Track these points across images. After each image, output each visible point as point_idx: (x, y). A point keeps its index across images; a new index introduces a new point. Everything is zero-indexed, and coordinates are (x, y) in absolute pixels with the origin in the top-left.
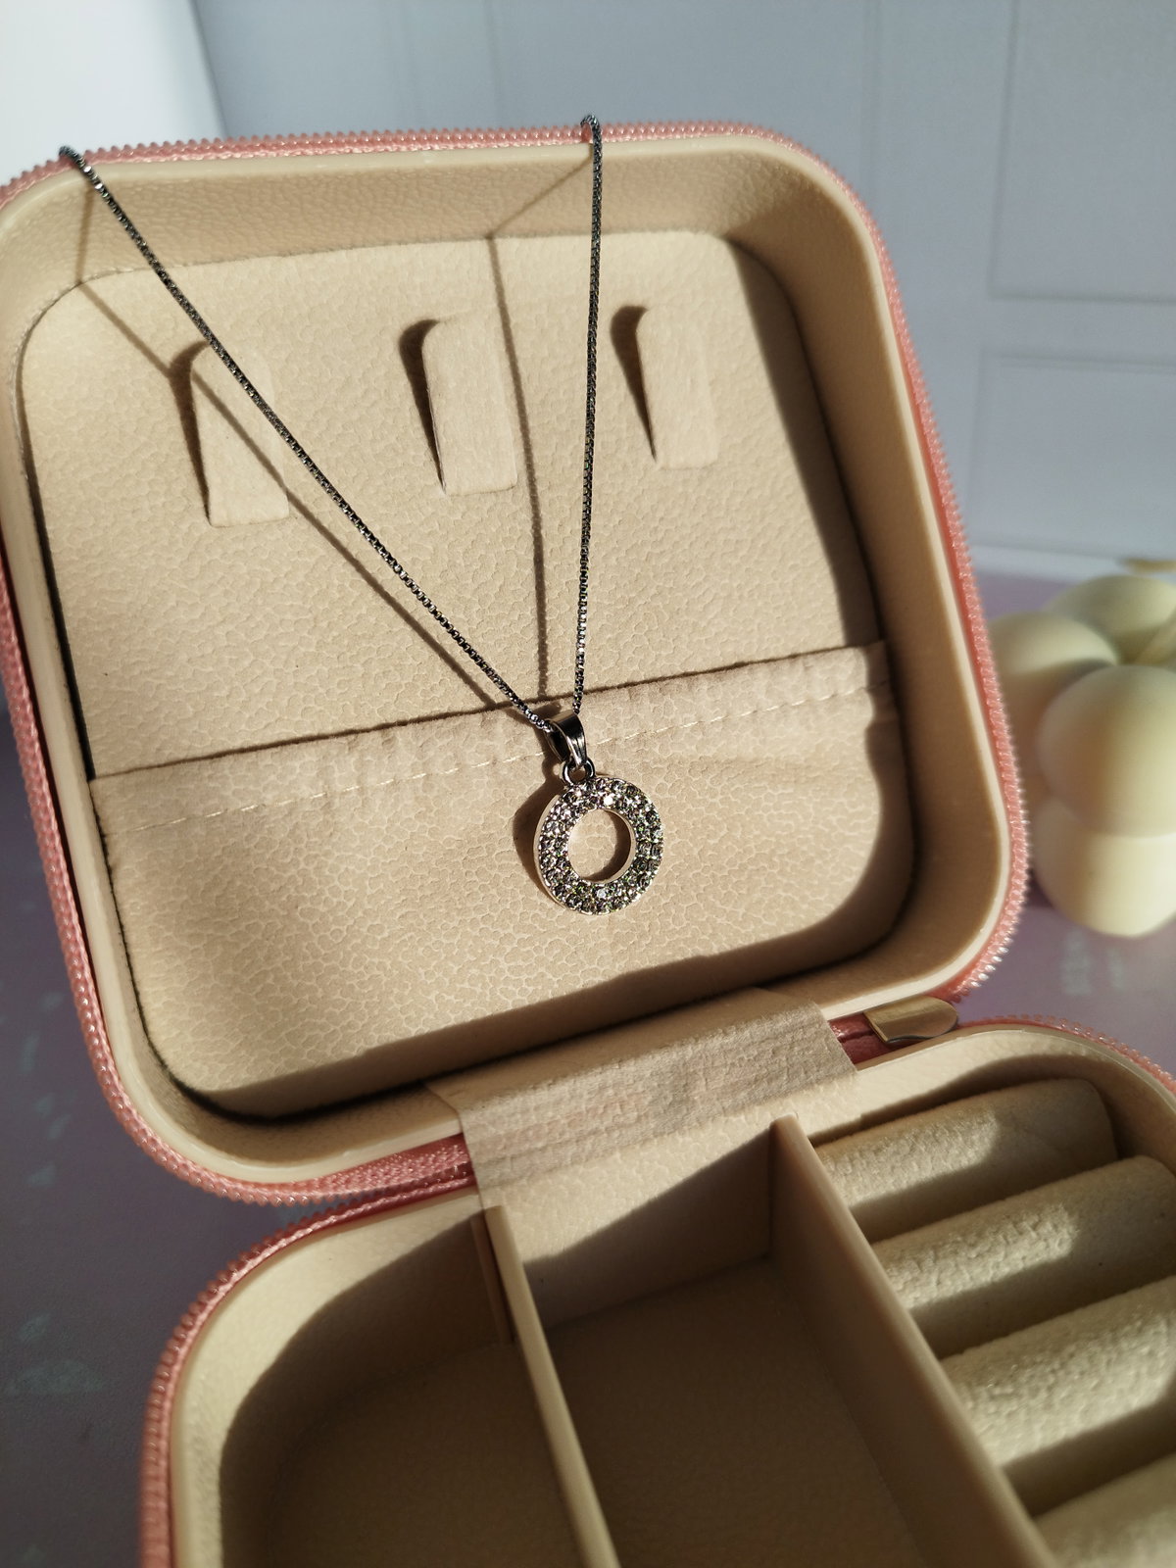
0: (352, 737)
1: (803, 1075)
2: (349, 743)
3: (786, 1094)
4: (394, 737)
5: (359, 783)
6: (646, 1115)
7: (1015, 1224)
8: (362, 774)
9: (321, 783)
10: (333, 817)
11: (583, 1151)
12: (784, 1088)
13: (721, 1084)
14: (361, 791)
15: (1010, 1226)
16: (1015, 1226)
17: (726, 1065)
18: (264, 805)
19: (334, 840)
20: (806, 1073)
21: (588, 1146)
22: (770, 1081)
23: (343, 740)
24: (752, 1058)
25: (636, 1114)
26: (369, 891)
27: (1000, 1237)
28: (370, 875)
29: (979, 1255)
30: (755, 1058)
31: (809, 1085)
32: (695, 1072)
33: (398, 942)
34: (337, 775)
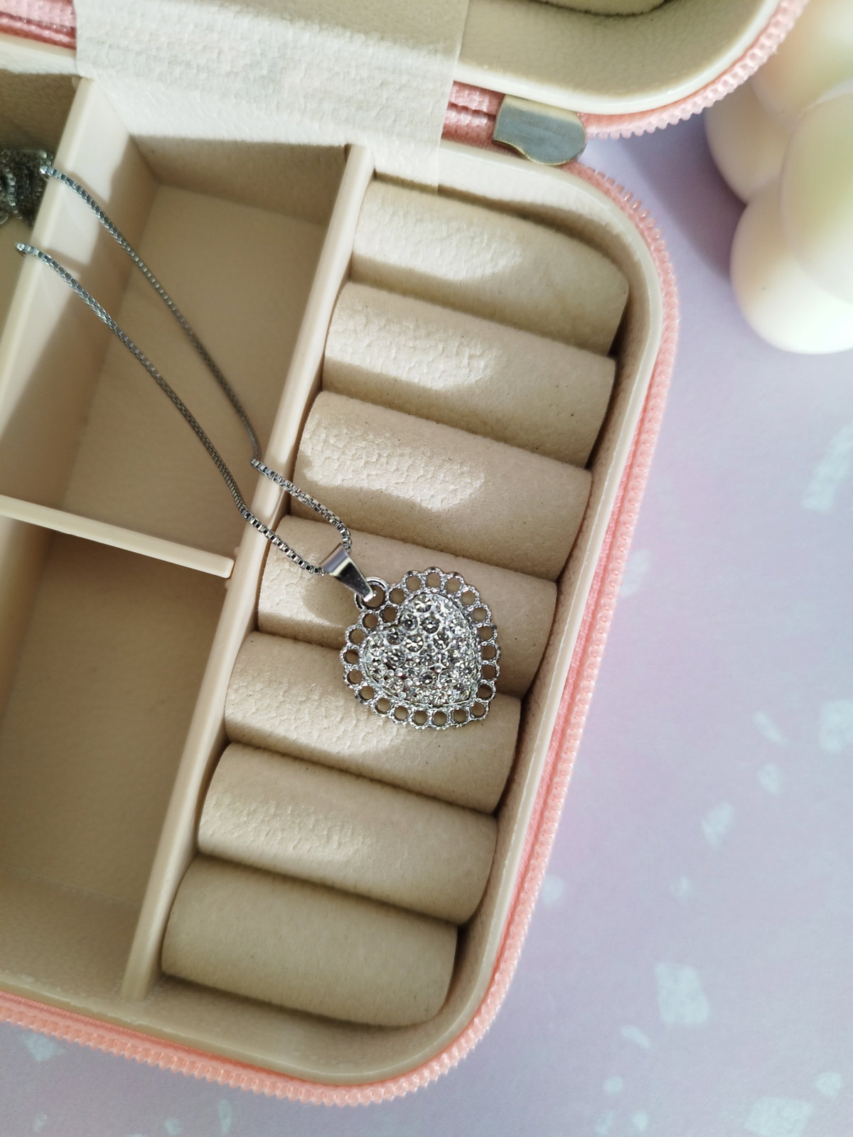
1: (390, 121)
6: (236, 74)
7: (461, 344)
11: (171, 73)
12: (368, 123)
13: (315, 86)
15: (457, 344)
16: (459, 346)
20: (395, 121)
21: (178, 70)
22: (359, 108)
24: (358, 78)
25: (229, 69)
27: (440, 347)
29: (414, 348)
30: (361, 80)
31: (388, 133)
32: (299, 61)
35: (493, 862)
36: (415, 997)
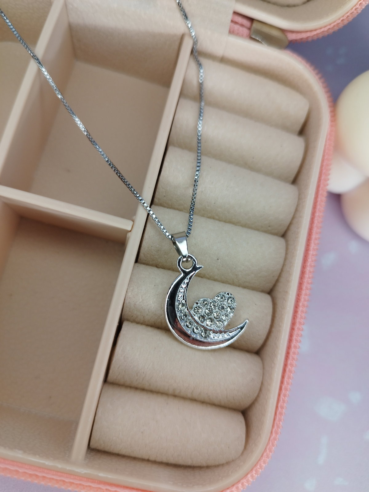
35: (263, 374)
36: (229, 447)
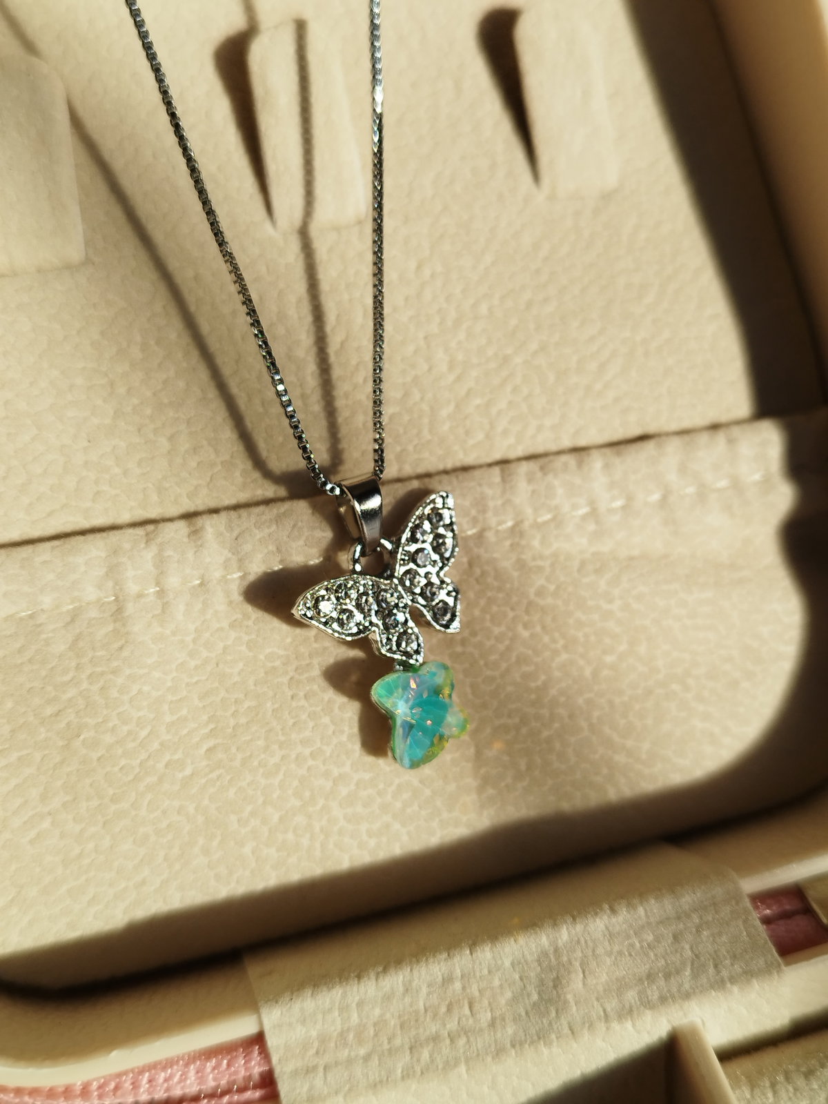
0: (150, 528)
1: (711, 970)
2: (147, 534)
3: (687, 996)
4: (202, 528)
5: (158, 584)
8: (162, 573)
9: (110, 584)
10: (124, 625)
12: (687, 986)
13: (604, 978)
14: (161, 593)
17: (609, 954)
18: (42, 610)
19: (125, 653)
20: (716, 966)
22: (667, 976)
23: (140, 531)
24: (645, 945)
26: (168, 718)
28: (170, 697)
30: (650, 945)
31: (719, 984)
32: (570, 962)
33: (203, 781)
34: (130, 573)
